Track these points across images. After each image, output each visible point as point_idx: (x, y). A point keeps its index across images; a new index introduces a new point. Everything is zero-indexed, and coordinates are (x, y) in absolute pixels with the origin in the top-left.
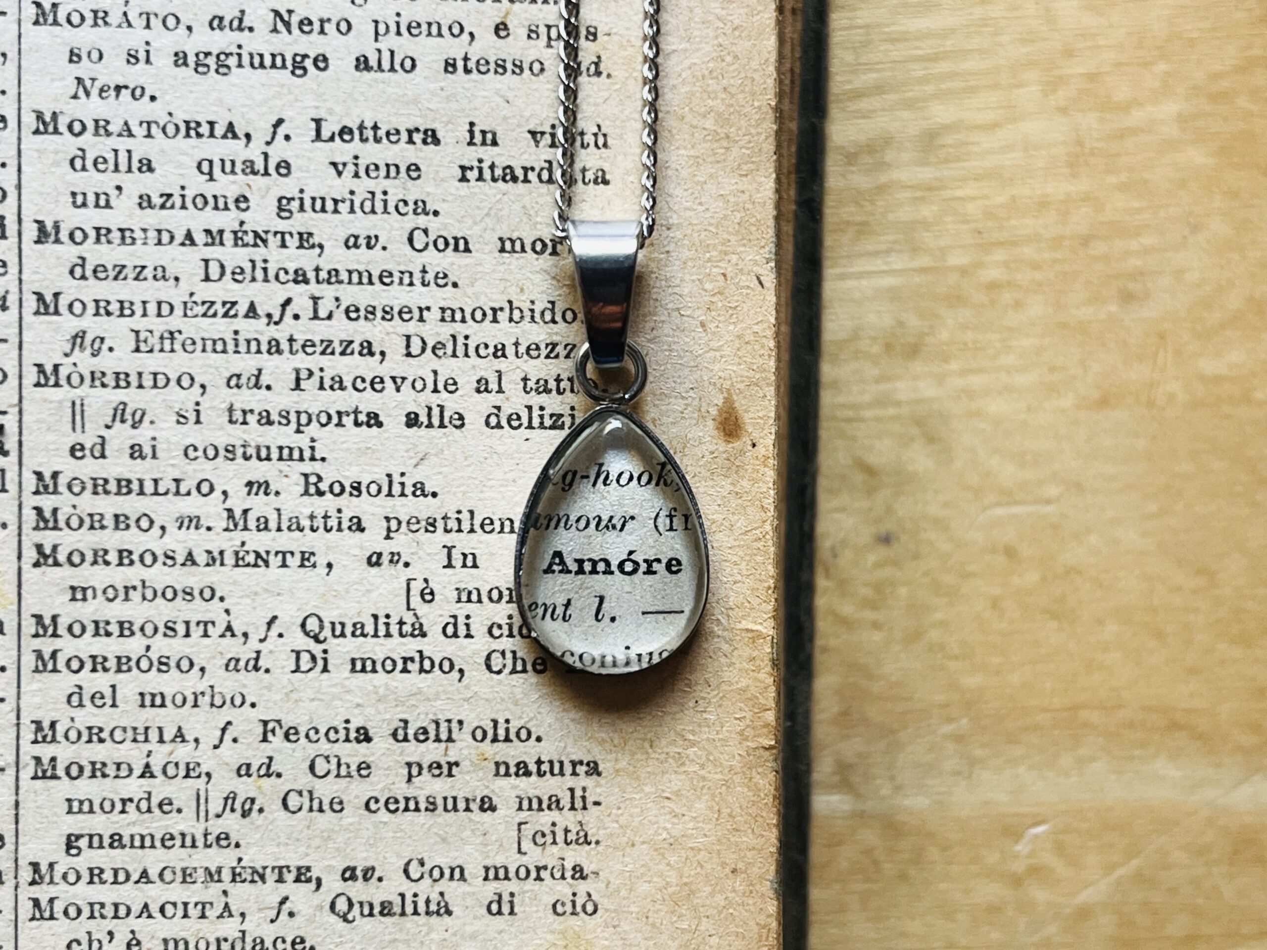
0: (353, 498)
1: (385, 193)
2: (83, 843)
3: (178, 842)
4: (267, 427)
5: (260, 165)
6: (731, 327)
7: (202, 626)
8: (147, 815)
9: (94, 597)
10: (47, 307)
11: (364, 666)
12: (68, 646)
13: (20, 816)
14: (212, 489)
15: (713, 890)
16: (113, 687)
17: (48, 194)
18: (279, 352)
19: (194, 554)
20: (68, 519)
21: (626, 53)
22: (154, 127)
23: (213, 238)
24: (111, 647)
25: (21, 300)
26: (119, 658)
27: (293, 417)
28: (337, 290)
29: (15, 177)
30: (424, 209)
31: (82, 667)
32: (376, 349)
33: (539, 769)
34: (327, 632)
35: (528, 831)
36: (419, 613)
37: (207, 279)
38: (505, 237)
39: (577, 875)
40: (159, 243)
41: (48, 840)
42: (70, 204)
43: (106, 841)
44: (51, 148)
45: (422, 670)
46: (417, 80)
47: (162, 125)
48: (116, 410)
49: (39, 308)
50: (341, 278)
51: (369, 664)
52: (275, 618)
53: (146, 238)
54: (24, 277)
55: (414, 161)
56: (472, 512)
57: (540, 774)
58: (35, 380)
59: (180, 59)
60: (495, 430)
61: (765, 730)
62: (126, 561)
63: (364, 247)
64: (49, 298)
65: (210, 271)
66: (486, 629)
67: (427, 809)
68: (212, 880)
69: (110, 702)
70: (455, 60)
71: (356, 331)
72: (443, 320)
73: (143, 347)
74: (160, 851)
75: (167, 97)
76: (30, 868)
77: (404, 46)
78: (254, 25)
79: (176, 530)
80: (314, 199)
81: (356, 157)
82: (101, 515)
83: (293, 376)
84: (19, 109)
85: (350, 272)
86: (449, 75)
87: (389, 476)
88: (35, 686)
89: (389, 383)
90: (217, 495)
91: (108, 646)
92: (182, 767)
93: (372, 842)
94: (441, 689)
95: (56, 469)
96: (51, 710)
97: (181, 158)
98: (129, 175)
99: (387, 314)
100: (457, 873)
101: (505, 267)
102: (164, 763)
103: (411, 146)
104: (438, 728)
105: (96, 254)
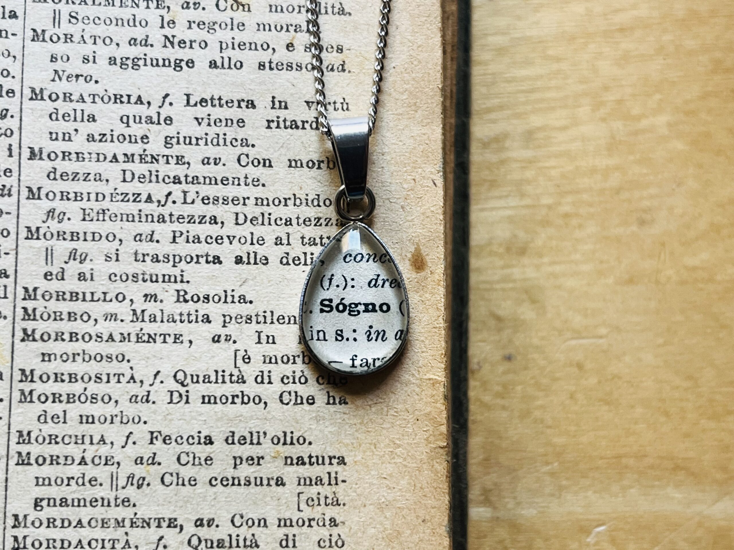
0: (205, 304)
1: (225, 134)
2: (44, 503)
3: (100, 503)
4: (157, 263)
5: (155, 119)
6: (419, 209)
7: (117, 376)
8: (82, 487)
9: (55, 360)
10: (33, 195)
11: (209, 400)
12: (39, 388)
13: (8, 487)
14: (124, 298)
15: (412, 533)
16: (65, 411)
17: (37, 133)
18: (164, 221)
19: (113, 335)
20: (42, 314)
21: (359, 60)
22: (97, 99)
23: (128, 158)
24: (64, 388)
25: (19, 191)
26: (68, 395)
27: (171, 258)
28: (197, 188)
29: (19, 123)
30: (247, 143)
31: (47, 399)
32: (219, 220)
33: (310, 461)
34: (189, 380)
35: (303, 497)
36: (241, 369)
37: (124, 181)
38: (292, 159)
39: (333, 524)
40: (98, 160)
41: (24, 501)
42: (49, 139)
43: (58, 502)
44: (39, 108)
45: (243, 403)
46: (243, 74)
47: (101, 96)
48: (71, 253)
49: (29, 195)
50: (199, 181)
51: (212, 399)
52: (158, 372)
53: (91, 158)
54: (21, 178)
55: (241, 117)
56: (272, 312)
57: (311, 464)
58: (26, 236)
59: (112, 61)
60: (286, 266)
61: (441, 437)
62: (74, 339)
63: (213, 163)
64: (35, 190)
65: (126, 176)
66: (280, 379)
67: (245, 484)
68: (119, 526)
69: (62, 420)
70: (264, 62)
71: (207, 210)
72: (256, 204)
73: (87, 218)
74: (89, 508)
75: (105, 82)
76: (13, 518)
77: (236, 55)
78: (154, 43)
79: (103, 321)
80: (185, 138)
81: (209, 115)
82: (61, 312)
83: (172, 235)
84: (22, 86)
85: (205, 178)
86: (261, 71)
87: (225, 291)
88: (20, 410)
89: (226, 240)
90: (127, 301)
91: (62, 387)
92: (103, 459)
93: (213, 504)
94: (254, 413)
95: (36, 286)
96: (28, 424)
97: (111, 114)
98: (82, 123)
99: (225, 201)
100: (262, 522)
101: (292, 175)
102: (93, 456)
103: (240, 109)
104: (252, 437)
105: (62, 166)
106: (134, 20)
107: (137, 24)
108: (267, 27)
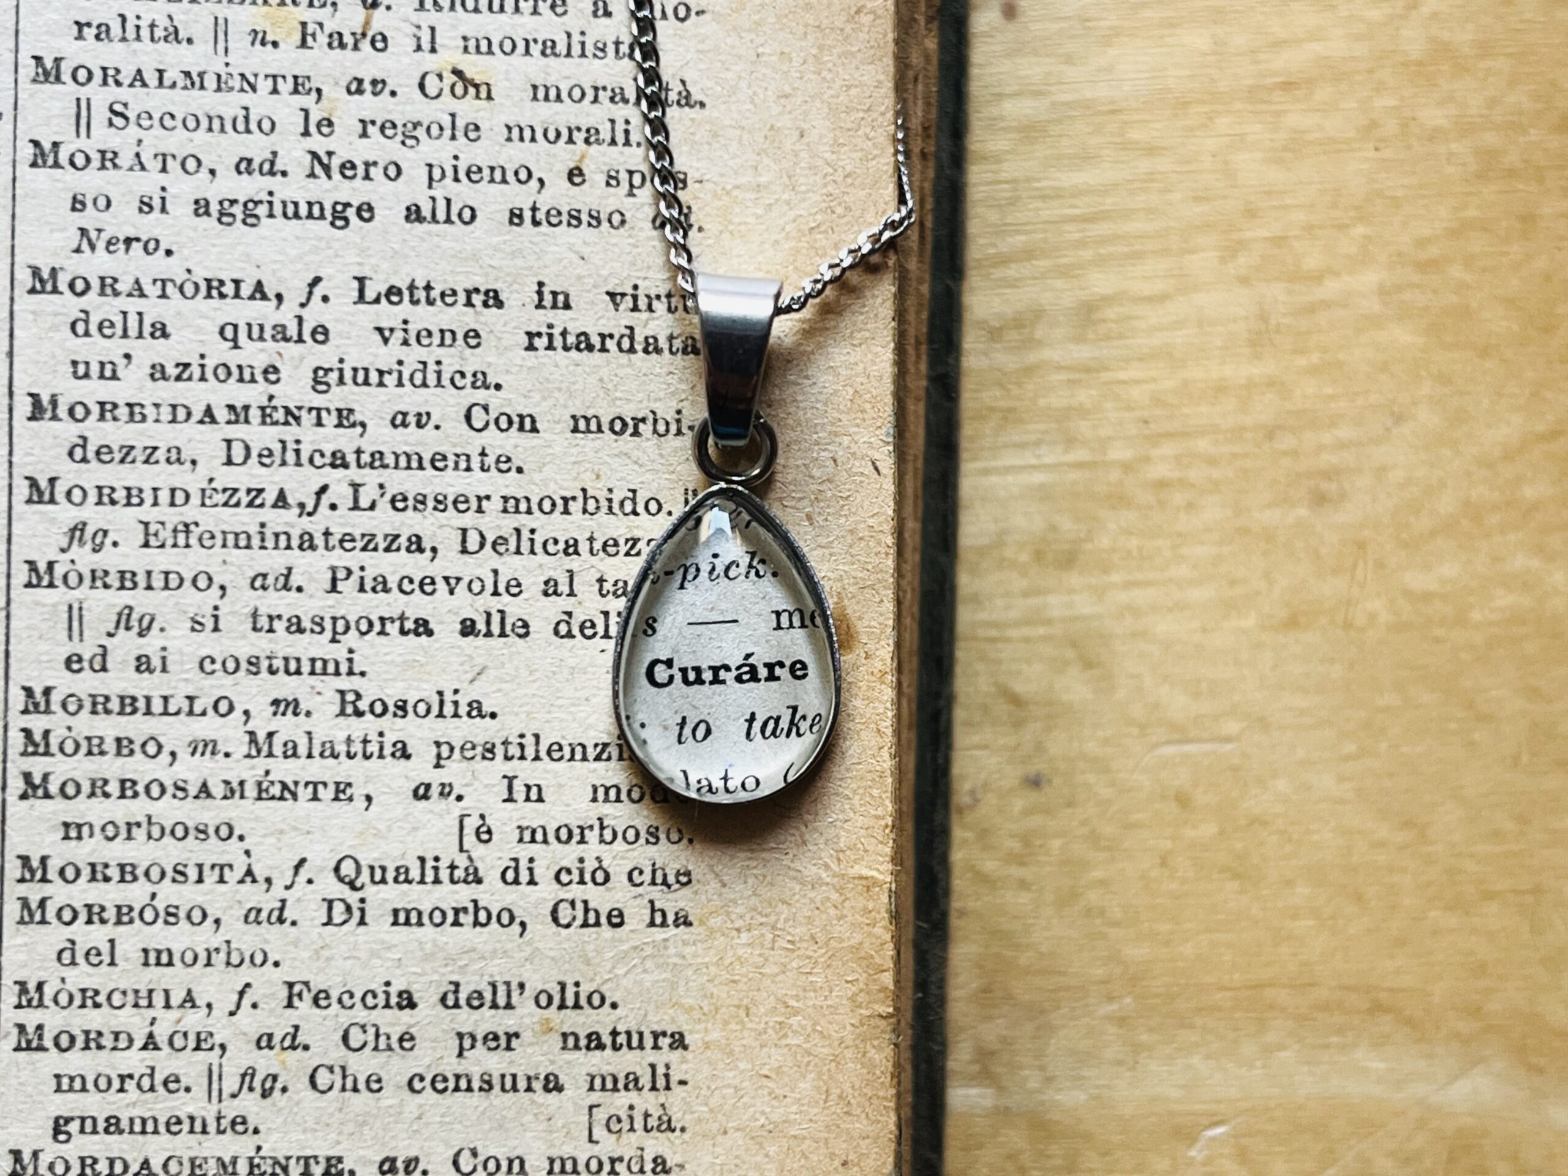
0: (398, 720)
1: (439, 363)
2: (74, 1127)
3: (186, 1127)
4: (298, 635)
5: (292, 331)
6: (842, 520)
7: (217, 869)
8: (150, 1095)
9: (91, 835)
10: (41, 493)
11: (408, 919)
12: (59, 893)
14: (231, 708)
16: (112, 941)
17: (45, 363)
18: (313, 547)
19: (210, 784)
20: (62, 743)
21: (720, 203)
22: (170, 288)
23: (237, 415)
24: (110, 895)
25: (10, 486)
26: (119, 908)
27: (328, 625)
28: (380, 476)
29: (8, 343)
30: (484, 382)
31: (75, 917)
32: (427, 544)
33: (614, 1042)
34: (365, 877)
35: (600, 1115)
36: (474, 855)
37: (229, 462)
38: (578, 414)
39: (659, 1169)
40: (174, 421)
41: (32, 1124)
42: (70, 375)
43: (101, 1125)
44: (49, 309)
45: (476, 923)
46: (477, 234)
47: (179, 283)
48: (120, 614)
49: (31, 495)
50: (386, 461)
51: (414, 915)
52: (303, 861)
53: (158, 415)
54: (15, 459)
55: (473, 327)
56: (537, 737)
57: (616, 1048)
58: (25, 580)
59: (201, 207)
60: (565, 640)
61: (882, 995)
62: (129, 793)
63: (413, 425)
64: (44, 484)
65: (233, 452)
66: (552, 875)
67: (481, 1089)
68: (225, 1172)
69: (107, 960)
70: (521, 210)
71: (403, 524)
72: (505, 511)
73: (153, 541)
74: (164, 1138)
75: (186, 252)
76: (11, 1157)
77: (463, 193)
78: (288, 169)
79: (189, 756)
80: (355, 370)
81: (405, 322)
82: (101, 738)
83: (329, 575)
84: (13, 265)
86: (514, 228)
87: (440, 693)
88: (20, 940)
89: (441, 585)
90: (238, 714)
91: (107, 893)
92: (192, 1038)
93: (415, 1127)
94: (498, 945)
95: (49, 684)
96: (39, 968)
97: (200, 321)
98: (140, 341)
99: (440, 503)
100: (516, 1163)
101: (579, 449)
102: (170, 1032)
103: (469, 310)
104: (495, 993)
105: (99, 433)
106: (247, 118)
107: (253, 126)
108: (527, 134)
